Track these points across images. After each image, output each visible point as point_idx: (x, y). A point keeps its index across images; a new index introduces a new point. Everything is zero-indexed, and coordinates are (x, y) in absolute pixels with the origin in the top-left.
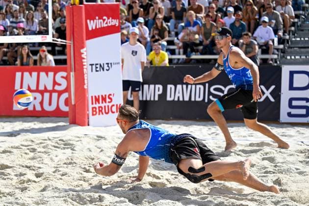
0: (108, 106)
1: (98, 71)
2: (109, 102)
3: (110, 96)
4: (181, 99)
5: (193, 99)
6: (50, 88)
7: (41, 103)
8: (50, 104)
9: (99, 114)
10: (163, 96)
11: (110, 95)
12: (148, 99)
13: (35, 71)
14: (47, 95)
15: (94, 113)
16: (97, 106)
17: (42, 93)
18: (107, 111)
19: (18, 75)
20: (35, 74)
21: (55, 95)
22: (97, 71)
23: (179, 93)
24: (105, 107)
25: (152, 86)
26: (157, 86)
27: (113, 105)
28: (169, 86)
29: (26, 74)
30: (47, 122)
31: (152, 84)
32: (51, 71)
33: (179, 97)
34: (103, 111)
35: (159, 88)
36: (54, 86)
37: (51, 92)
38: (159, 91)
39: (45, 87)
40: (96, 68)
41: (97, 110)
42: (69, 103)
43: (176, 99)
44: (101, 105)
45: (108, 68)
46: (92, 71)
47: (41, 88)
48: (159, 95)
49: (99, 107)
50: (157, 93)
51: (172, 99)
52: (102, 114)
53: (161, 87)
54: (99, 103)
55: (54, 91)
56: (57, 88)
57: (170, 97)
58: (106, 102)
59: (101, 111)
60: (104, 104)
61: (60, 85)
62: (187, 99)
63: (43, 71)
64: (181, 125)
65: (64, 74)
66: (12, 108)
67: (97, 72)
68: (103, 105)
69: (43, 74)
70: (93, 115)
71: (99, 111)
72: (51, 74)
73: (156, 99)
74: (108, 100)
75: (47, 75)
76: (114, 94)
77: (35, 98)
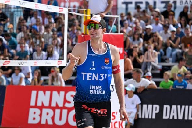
0: (112, 123)
2: (113, 119)
3: (114, 114)
4: (176, 118)
5: (186, 118)
6: (61, 105)
7: (53, 118)
8: (60, 119)
10: (160, 114)
11: (114, 113)
12: (147, 117)
13: (48, 90)
14: (58, 111)
17: (54, 109)
19: (34, 93)
20: (48, 93)
21: (65, 112)
23: (174, 112)
25: (150, 106)
26: (155, 106)
27: (116, 122)
28: (165, 106)
29: (41, 93)
31: (150, 104)
32: (62, 90)
33: (173, 116)
35: (156, 108)
36: (64, 104)
37: (61, 109)
38: (156, 110)
39: (57, 104)
43: (171, 118)
47: (54, 105)
48: (156, 114)
50: (154, 112)
51: (167, 117)
53: (158, 107)
55: (64, 108)
56: (67, 105)
57: (166, 116)
61: (69, 102)
62: (180, 118)
63: (55, 90)
66: (27, 122)
69: (55, 93)
72: (62, 93)
73: (154, 117)
74: (112, 117)
75: (59, 93)
76: (117, 112)
77: (48, 114)
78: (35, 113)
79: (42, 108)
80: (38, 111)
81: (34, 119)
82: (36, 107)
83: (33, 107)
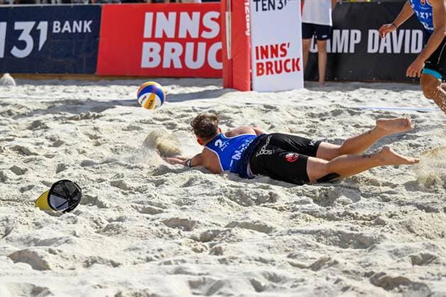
0: (281, 62)
1: (266, 10)
2: (282, 56)
3: (284, 47)
4: (389, 51)
5: (407, 51)
6: (195, 35)
7: (182, 58)
8: (195, 59)
9: (267, 74)
10: (362, 45)
11: (284, 45)
12: (340, 51)
13: (173, 10)
14: (190, 46)
15: (260, 72)
16: (264, 61)
17: (183, 42)
18: (279, 69)
19: (149, 16)
20: (173, 15)
21: (202, 46)
22: (264, 10)
23: (386, 42)
24: (276, 62)
25: (345, 32)
26: (353, 32)
27: (288, 60)
28: (371, 32)
29: (160, 15)
30: (191, 86)
31: (346, 28)
32: (196, 10)
33: (385, 48)
34: (273, 69)
35: (356, 34)
36: (200, 33)
37: (196, 41)
38: (355, 39)
39: (188, 34)
40: (264, 5)
41: (265, 68)
42: (223, 57)
43: (382, 51)
44: (270, 59)
45: (280, 6)
46: (257, 10)
47: (182, 35)
48: (356, 45)
49: (267, 63)
50: (353, 42)
51: (375, 50)
52: (272, 73)
53: (359, 33)
54: (267, 57)
55: (201, 39)
56: (205, 35)
57: (373, 48)
58: (277, 56)
59: (271, 69)
60: (275, 59)
61: (209, 30)
62: (397, 50)
63: (184, 11)
64: (388, 89)
65: (216, 15)
66: (140, 65)
67: (265, 12)
68: (273, 60)
69: (184, 15)
70: (258, 74)
71: (268, 69)
72: (196, 15)
73: (352, 50)
74: (280, 53)
75: (191, 16)
76: (289, 44)
77: (173, 51)
78: (151, 50)
79: (163, 40)
80: (157, 47)
81: (151, 59)
82: (153, 39)
83: (148, 40)
